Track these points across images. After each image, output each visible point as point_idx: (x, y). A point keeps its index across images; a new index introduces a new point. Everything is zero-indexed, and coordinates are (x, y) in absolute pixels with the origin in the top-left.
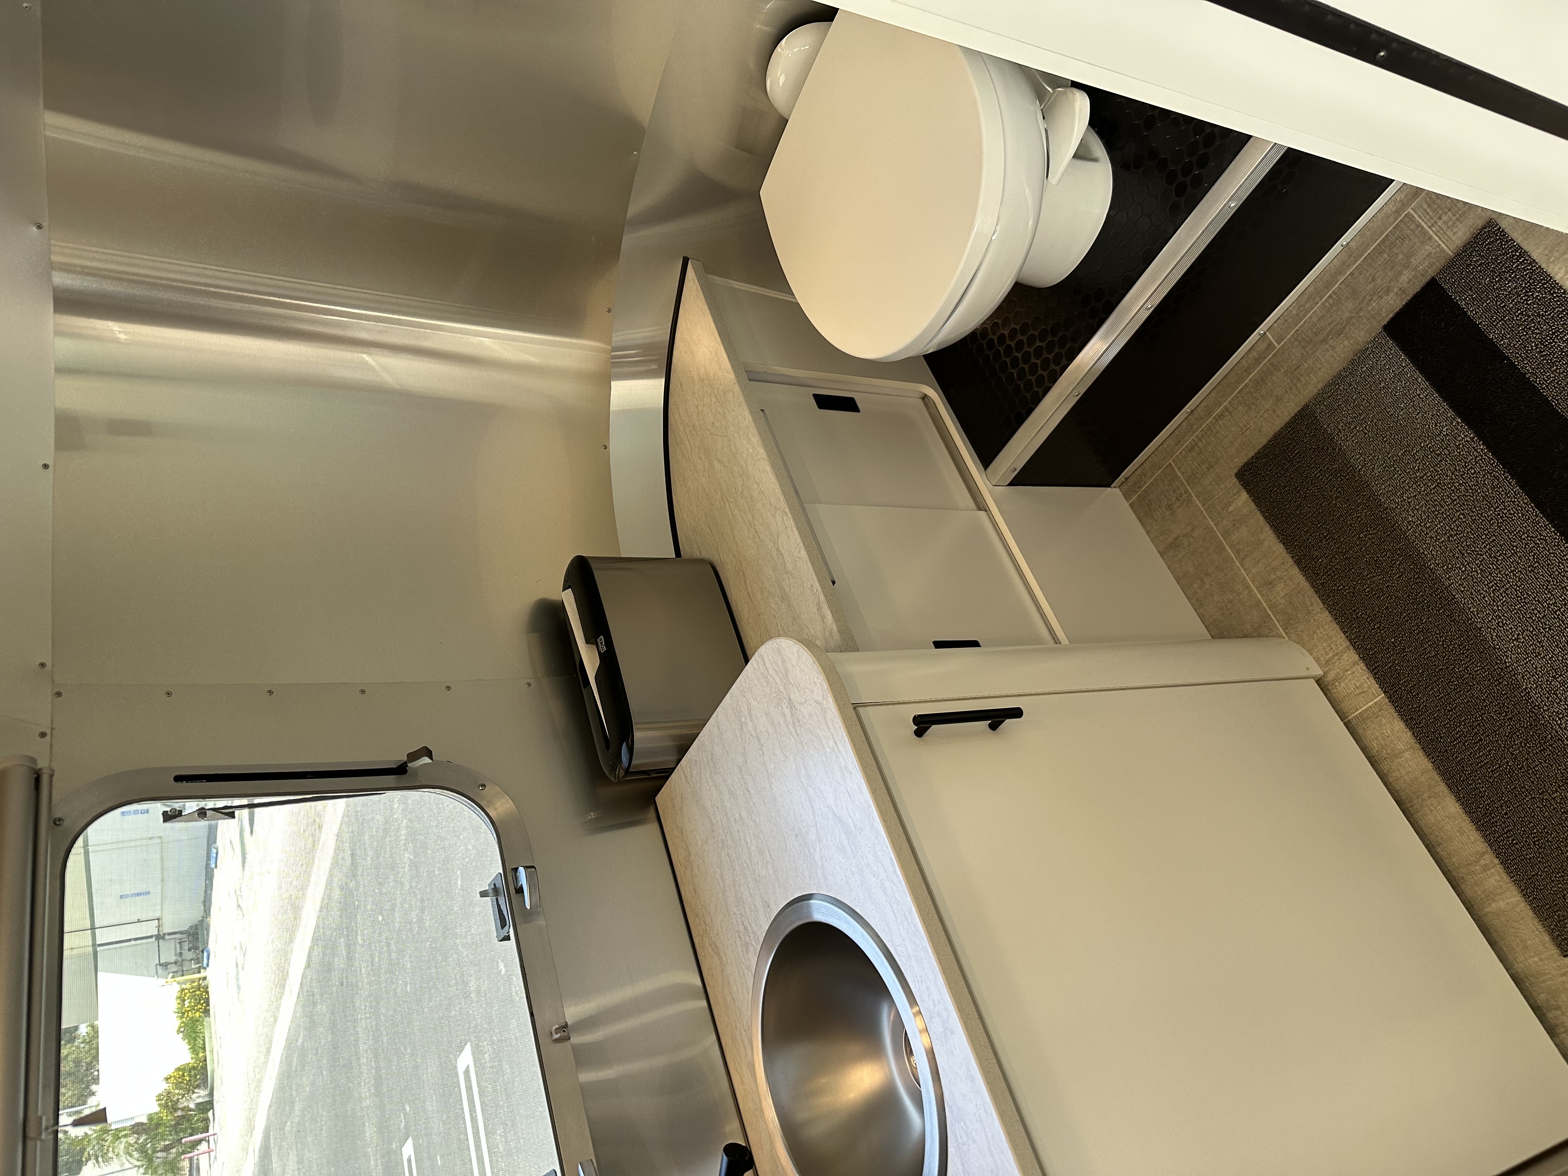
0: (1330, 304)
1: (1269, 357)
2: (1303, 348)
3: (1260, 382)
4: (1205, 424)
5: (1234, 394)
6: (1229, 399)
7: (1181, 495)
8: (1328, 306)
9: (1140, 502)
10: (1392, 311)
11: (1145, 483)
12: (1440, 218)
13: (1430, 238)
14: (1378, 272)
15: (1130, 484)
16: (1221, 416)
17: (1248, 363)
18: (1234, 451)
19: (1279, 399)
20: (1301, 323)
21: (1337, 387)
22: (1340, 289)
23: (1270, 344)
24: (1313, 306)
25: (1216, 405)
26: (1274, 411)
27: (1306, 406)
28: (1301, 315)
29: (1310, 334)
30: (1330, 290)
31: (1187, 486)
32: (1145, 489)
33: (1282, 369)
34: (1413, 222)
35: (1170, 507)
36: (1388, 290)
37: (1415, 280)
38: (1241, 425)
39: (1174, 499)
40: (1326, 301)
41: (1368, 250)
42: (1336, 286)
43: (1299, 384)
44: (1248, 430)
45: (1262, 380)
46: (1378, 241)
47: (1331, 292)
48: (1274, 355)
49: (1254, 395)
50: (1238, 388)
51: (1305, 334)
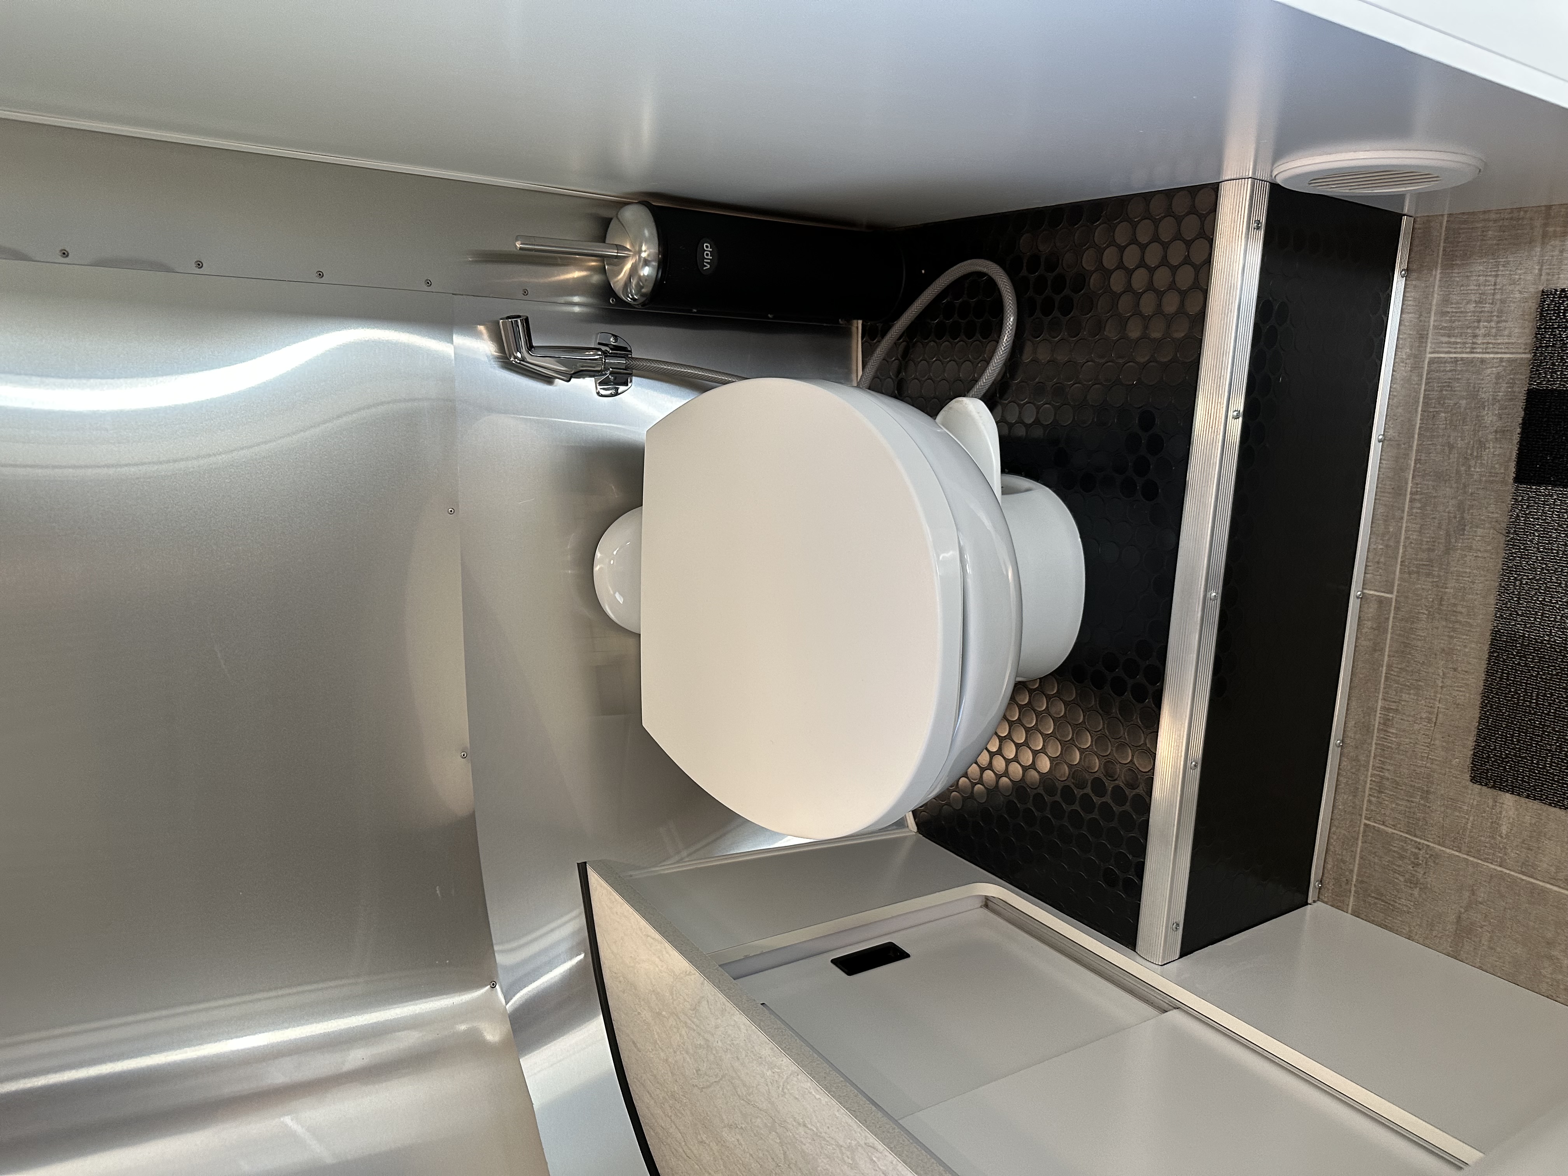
0: (1419, 508)
1: (1392, 615)
2: (1428, 575)
3: (1404, 649)
4: (1374, 746)
5: (1382, 686)
6: (1381, 696)
7: (1416, 856)
8: (1419, 511)
9: (1365, 901)
10: (1510, 459)
11: (1352, 871)
12: (1475, 336)
13: (1483, 361)
14: (1449, 437)
15: (1331, 887)
16: (1386, 723)
17: (1370, 640)
18: (1443, 753)
19: (1448, 653)
20: (1401, 551)
21: (1518, 583)
22: (1417, 484)
23: (1381, 601)
24: (1400, 524)
25: (1369, 715)
26: (1455, 670)
27: (1496, 634)
28: (1391, 543)
29: (1424, 555)
30: (1405, 495)
31: (1415, 839)
32: (1357, 880)
33: (1421, 616)
34: (1445, 362)
35: (1413, 882)
36: (1482, 445)
37: (1507, 411)
38: (1424, 716)
39: (1410, 867)
40: (1411, 508)
41: (1415, 425)
42: (1410, 485)
43: (1460, 618)
44: (1440, 715)
45: (1406, 645)
46: (1420, 409)
47: (1408, 496)
48: (1397, 609)
49: (1410, 669)
50: (1381, 676)
51: (1416, 560)
